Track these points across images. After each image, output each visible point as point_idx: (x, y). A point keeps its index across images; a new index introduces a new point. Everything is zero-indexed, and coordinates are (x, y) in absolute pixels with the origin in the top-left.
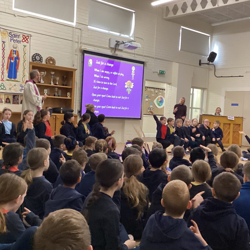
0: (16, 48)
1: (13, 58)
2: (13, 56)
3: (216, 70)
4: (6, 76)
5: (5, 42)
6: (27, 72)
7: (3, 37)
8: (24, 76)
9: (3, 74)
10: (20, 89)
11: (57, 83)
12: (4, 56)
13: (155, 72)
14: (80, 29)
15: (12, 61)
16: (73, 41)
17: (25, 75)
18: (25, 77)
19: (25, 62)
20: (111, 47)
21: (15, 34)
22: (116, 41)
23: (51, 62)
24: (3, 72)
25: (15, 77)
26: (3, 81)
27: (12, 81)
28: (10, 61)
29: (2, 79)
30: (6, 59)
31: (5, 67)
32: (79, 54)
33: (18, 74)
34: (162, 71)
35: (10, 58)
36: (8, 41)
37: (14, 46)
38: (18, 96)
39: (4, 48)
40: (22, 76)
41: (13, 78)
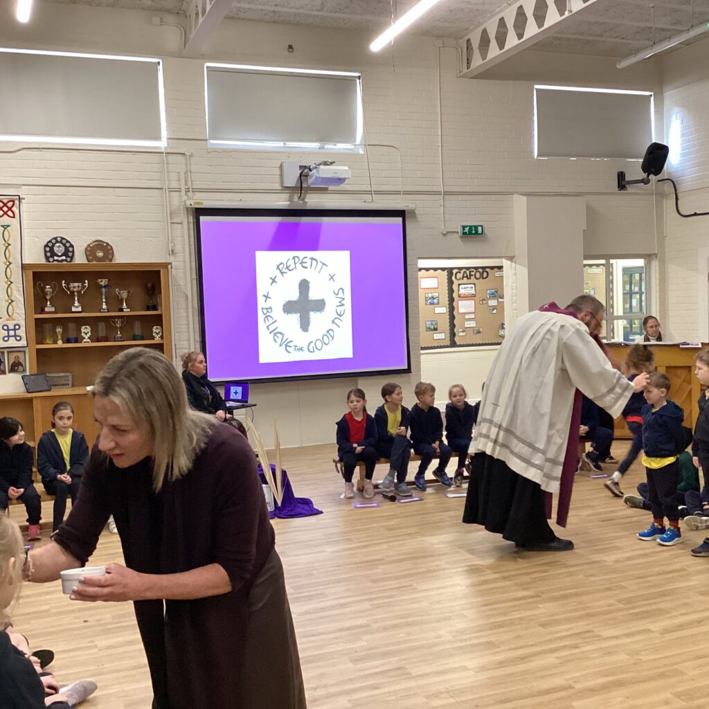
3: (680, 196)
6: (18, 291)
8: (10, 303)
10: (3, 336)
11: (125, 304)
13: (448, 232)
14: (183, 154)
16: (162, 189)
17: (13, 299)
18: (13, 303)
19: (10, 266)
20: (287, 185)
22: (300, 167)
23: (100, 254)
34: (471, 227)
40: (5, 304)
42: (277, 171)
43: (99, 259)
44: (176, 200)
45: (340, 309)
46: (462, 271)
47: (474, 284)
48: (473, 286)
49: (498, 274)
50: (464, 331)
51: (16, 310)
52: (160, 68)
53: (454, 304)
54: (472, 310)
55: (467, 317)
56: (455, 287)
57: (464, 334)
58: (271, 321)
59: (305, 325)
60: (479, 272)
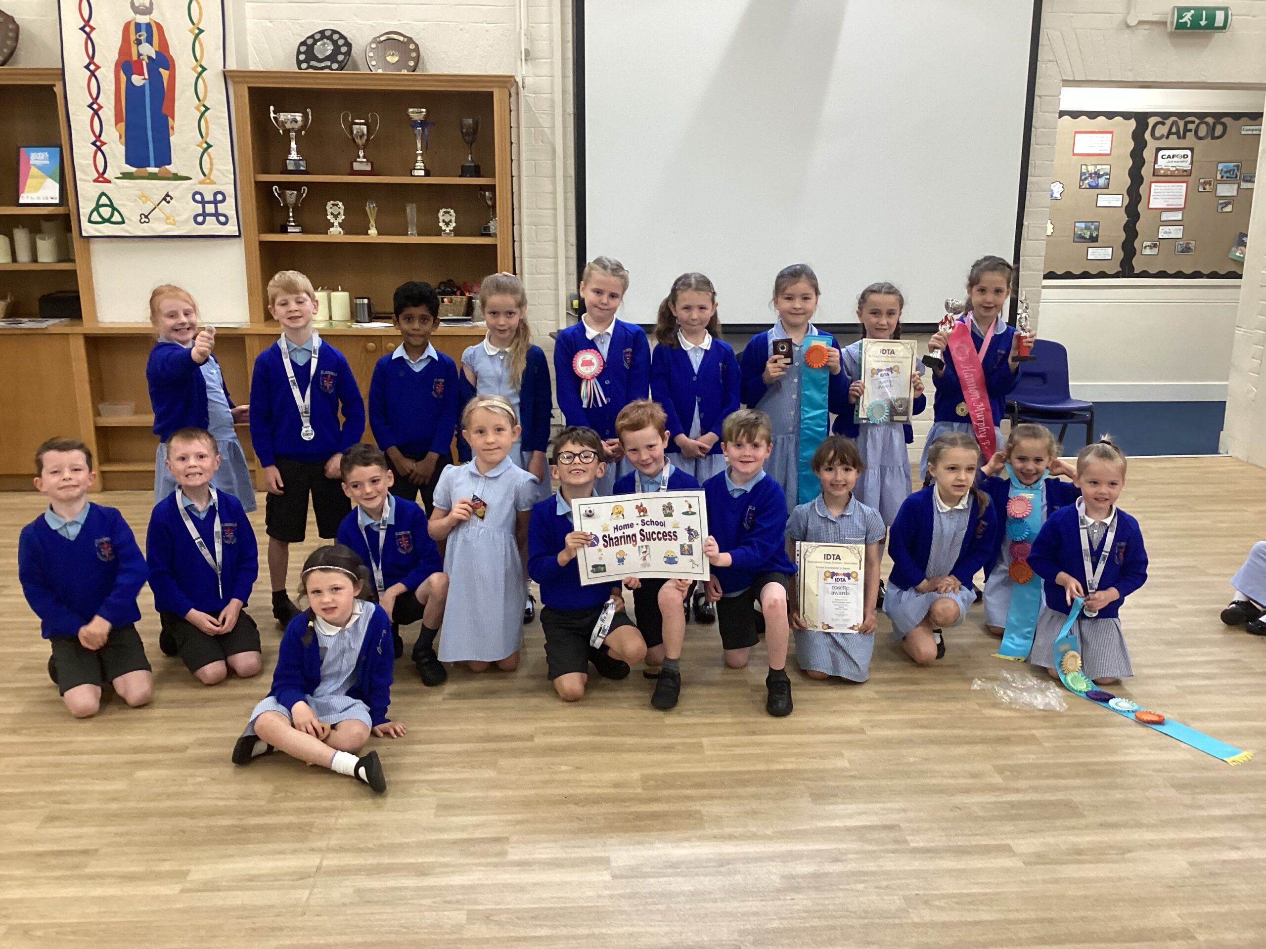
1: (140, 61)
2: (139, 55)
4: (114, 156)
6: (220, 125)
8: (205, 150)
9: (99, 148)
10: (193, 214)
12: (91, 59)
13: (1142, 22)
15: (137, 80)
17: (209, 140)
18: (210, 150)
19: (205, 75)
24: (98, 137)
25: (164, 158)
26: (107, 181)
27: (152, 177)
28: (129, 81)
29: (101, 175)
30: (107, 75)
31: (108, 113)
33: (175, 139)
35: (127, 64)
37: (137, 3)
39: (87, 22)
40: (196, 151)
41: (152, 162)
43: (390, 66)
46: (1169, 122)
47: (1192, 150)
48: (1188, 152)
49: (1247, 130)
50: (1155, 246)
51: (217, 164)
53: (1142, 189)
54: (1181, 203)
55: (1165, 216)
56: (1148, 154)
57: (1155, 251)
60: (1207, 124)
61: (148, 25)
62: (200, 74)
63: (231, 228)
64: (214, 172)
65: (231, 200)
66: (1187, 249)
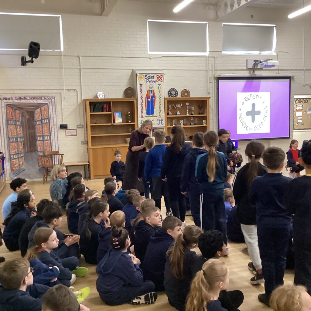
0: (152, 88)
1: (150, 97)
4: (144, 113)
5: (142, 84)
6: (163, 107)
7: (140, 81)
8: (160, 112)
9: (142, 112)
10: (157, 123)
11: (193, 112)
12: (142, 96)
13: (306, 85)
14: (214, 57)
15: (149, 100)
16: (206, 70)
17: (161, 110)
18: (161, 112)
19: (161, 98)
20: (249, 68)
21: (150, 76)
22: (254, 61)
23: (186, 94)
24: (142, 110)
25: (153, 113)
26: (143, 118)
27: (151, 117)
28: (148, 100)
29: (142, 117)
30: (144, 99)
31: (144, 106)
32: (214, 82)
33: (155, 110)
35: (147, 97)
36: (144, 84)
37: (150, 87)
38: (157, 129)
39: (141, 90)
40: (159, 112)
41: (151, 114)
42: (245, 62)
43: (186, 96)
44: (211, 74)
45: (266, 115)
46: (298, 100)
48: (302, 106)
51: (162, 114)
52: (207, 25)
53: (294, 113)
54: (301, 115)
55: (299, 118)
56: (295, 106)
57: (297, 125)
58: (242, 118)
59: (253, 120)
60: (304, 100)
61: (152, 91)
62: (160, 99)
63: (164, 125)
64: (162, 116)
65: (164, 120)
66: (303, 124)
